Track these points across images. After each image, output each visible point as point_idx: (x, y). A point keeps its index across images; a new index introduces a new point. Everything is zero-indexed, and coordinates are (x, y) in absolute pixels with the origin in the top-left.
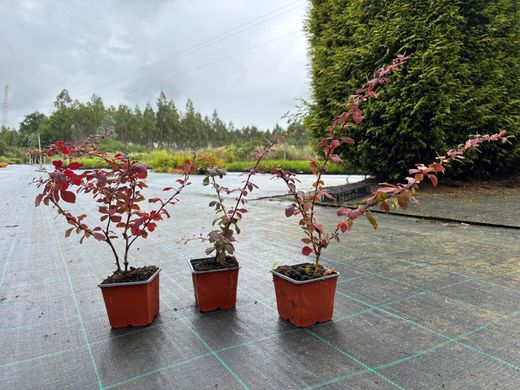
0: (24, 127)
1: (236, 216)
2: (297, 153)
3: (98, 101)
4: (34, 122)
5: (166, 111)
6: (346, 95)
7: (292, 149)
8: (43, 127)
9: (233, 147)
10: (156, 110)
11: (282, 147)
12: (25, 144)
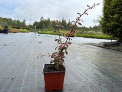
0: (34, 24)
1: (66, 46)
2: (95, 33)
3: (49, 19)
4: (36, 23)
5: (64, 22)
6: (114, 14)
7: (94, 32)
8: (38, 24)
9: (78, 31)
10: (61, 21)
11: (91, 31)
12: (34, 28)
